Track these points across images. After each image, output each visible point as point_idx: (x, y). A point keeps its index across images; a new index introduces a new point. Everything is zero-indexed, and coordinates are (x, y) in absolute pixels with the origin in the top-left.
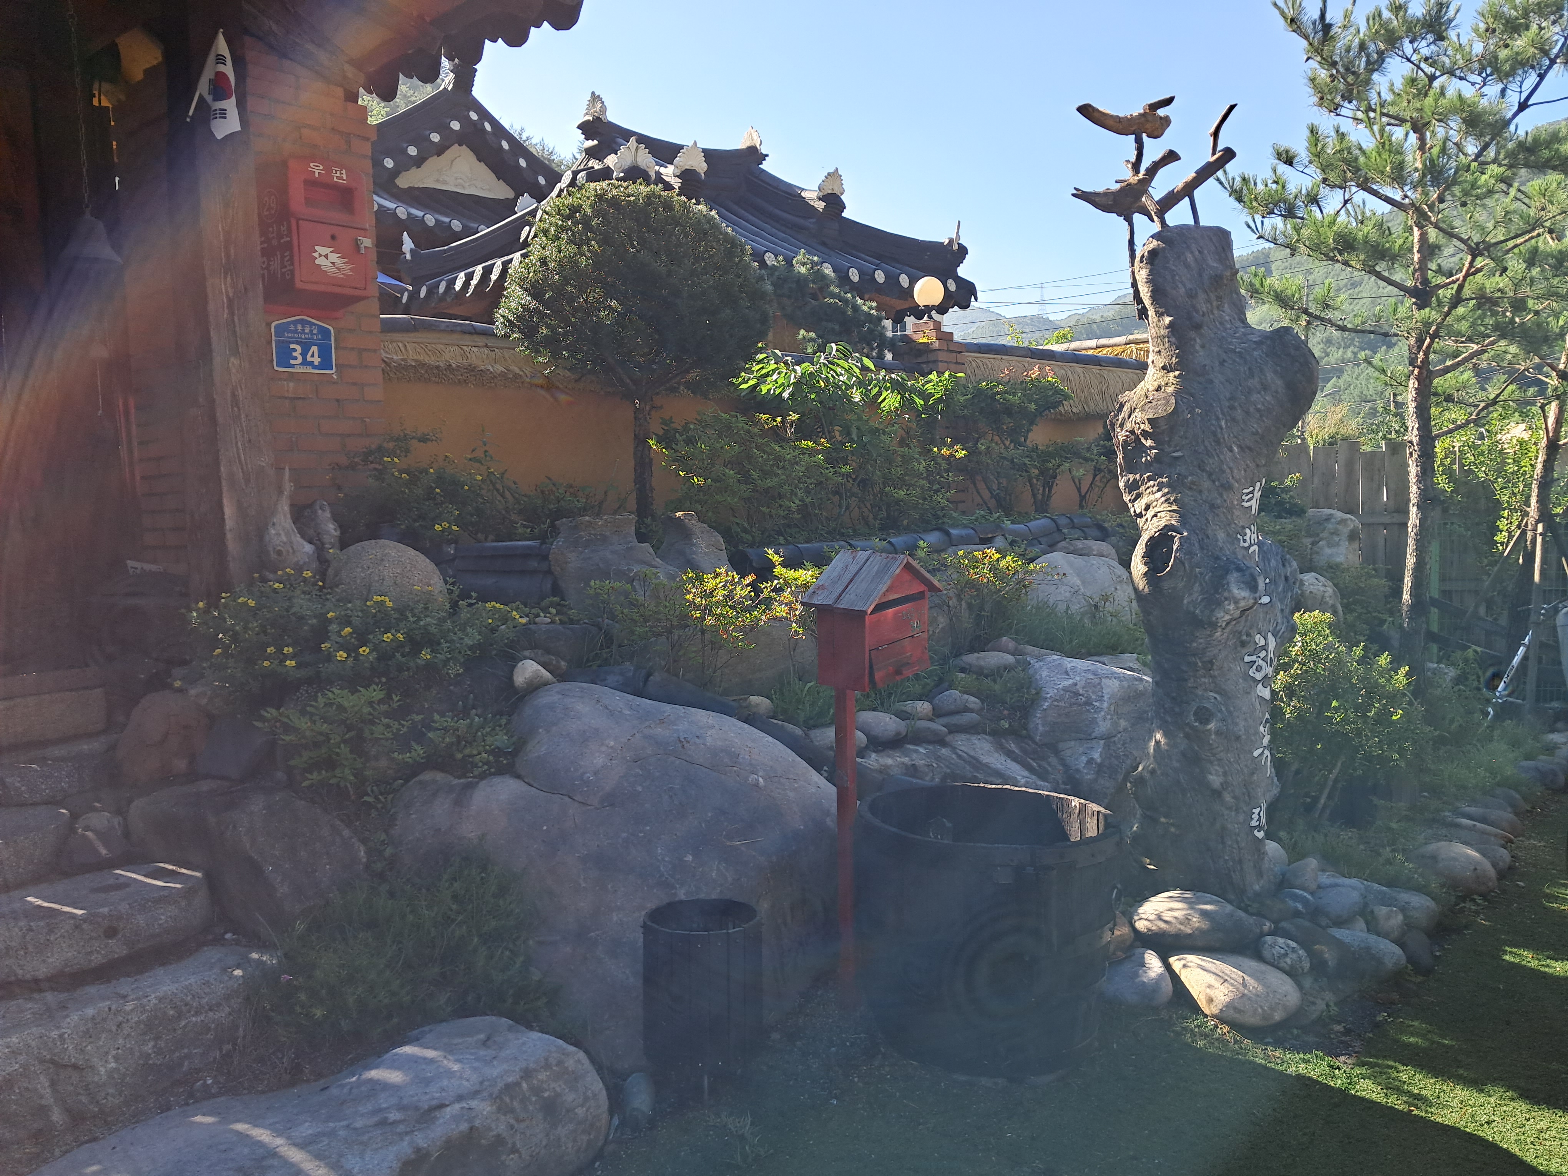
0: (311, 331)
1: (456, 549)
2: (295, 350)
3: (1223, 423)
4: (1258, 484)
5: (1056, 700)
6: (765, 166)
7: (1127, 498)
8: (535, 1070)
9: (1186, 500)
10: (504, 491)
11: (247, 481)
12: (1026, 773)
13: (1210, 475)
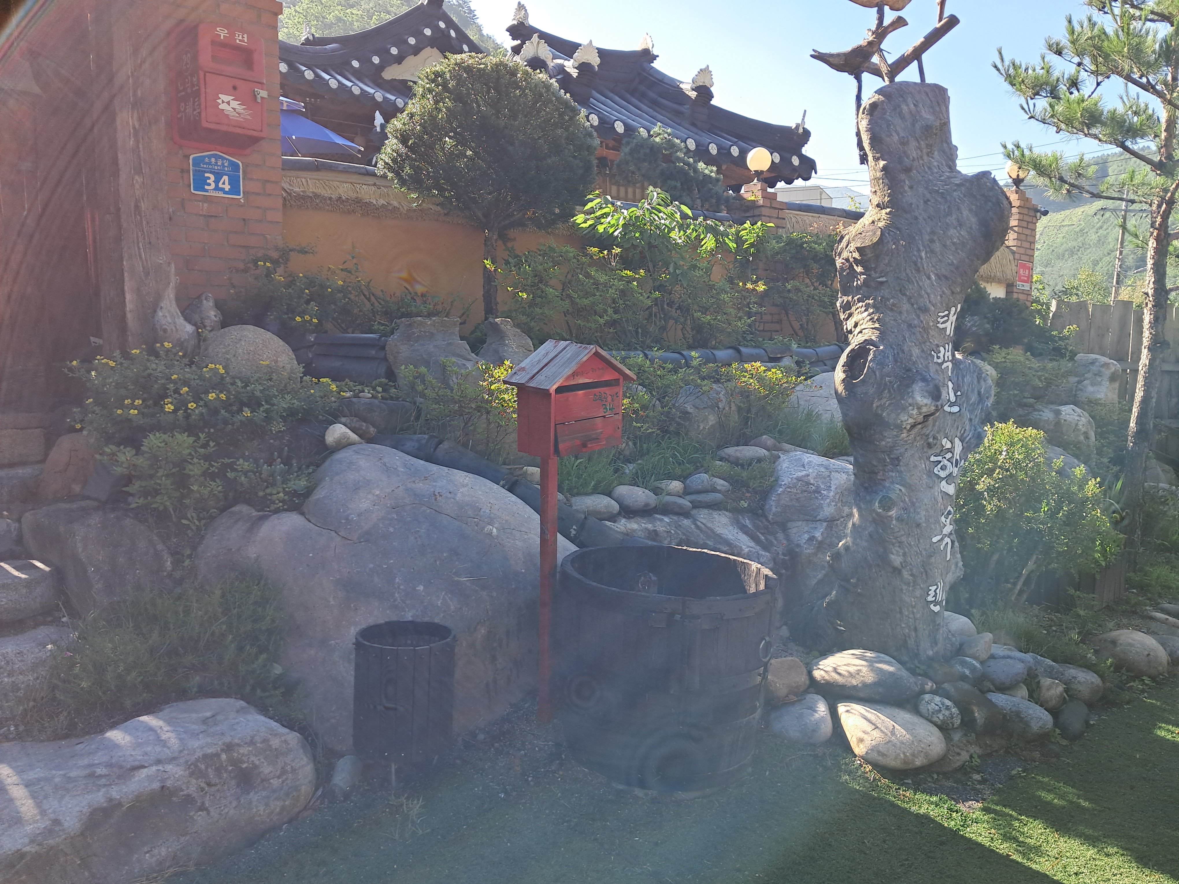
0: (223, 164)
1: (315, 339)
2: (209, 178)
3: (923, 254)
4: (953, 309)
5: (789, 487)
6: (656, 64)
7: (842, 316)
8: (239, 745)
9: (887, 320)
10: (370, 297)
11: (147, 274)
12: (752, 544)
13: (909, 299)
